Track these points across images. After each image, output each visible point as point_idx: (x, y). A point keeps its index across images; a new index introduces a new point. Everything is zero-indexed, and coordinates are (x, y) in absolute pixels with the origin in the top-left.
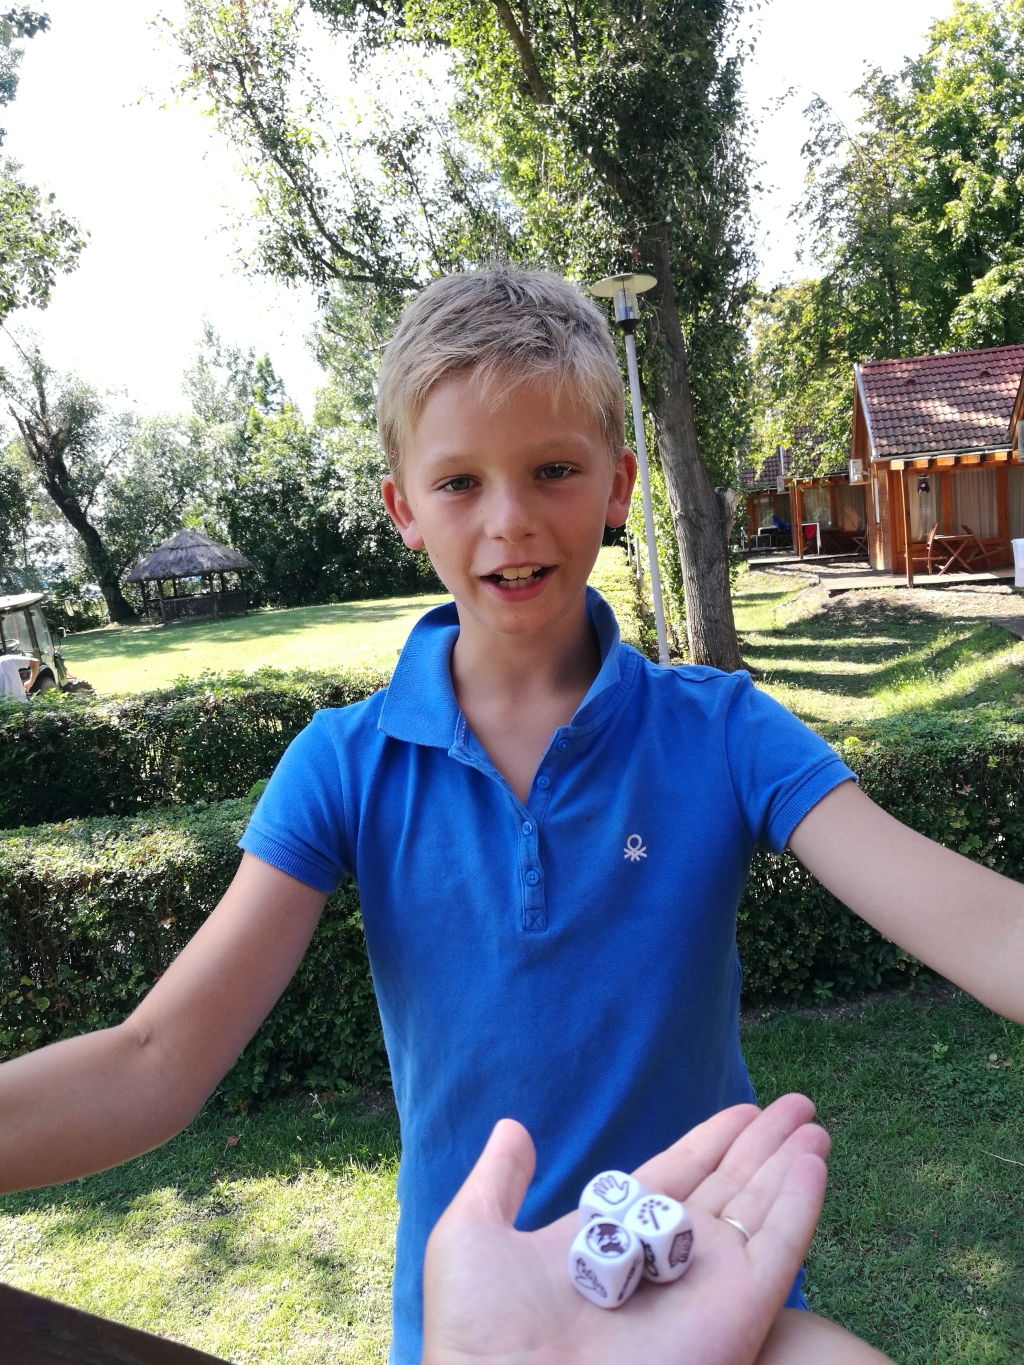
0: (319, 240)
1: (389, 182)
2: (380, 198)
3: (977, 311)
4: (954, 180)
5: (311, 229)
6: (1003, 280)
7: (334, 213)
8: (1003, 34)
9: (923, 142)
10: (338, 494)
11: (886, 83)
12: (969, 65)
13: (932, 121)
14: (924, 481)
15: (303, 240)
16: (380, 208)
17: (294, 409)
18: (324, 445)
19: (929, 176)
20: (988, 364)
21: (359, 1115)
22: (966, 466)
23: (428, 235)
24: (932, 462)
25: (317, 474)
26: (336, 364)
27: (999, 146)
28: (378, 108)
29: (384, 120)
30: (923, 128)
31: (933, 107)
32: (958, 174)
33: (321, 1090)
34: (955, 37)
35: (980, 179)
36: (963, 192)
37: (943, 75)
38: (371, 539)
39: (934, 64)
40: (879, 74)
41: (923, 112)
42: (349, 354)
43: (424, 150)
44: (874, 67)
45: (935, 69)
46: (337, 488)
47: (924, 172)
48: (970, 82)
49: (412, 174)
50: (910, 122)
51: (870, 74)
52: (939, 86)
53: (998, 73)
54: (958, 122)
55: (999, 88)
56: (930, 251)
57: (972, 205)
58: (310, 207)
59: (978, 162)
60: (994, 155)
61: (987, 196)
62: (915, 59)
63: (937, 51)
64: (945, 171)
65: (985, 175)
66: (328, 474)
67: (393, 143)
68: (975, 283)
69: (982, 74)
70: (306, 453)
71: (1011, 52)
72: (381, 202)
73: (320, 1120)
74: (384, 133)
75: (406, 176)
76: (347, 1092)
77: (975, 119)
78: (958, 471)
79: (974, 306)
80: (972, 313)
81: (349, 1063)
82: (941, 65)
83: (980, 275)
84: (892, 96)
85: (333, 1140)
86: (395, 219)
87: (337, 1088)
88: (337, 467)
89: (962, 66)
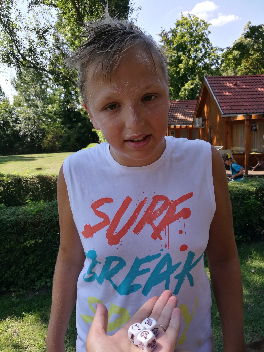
0: (18, 55)
1: (39, 41)
2: (37, 45)
3: (186, 91)
4: (181, 59)
5: (16, 51)
6: (192, 84)
7: (23, 48)
8: (192, 26)
9: (174, 49)
10: (19, 125)
11: (166, 34)
12: (185, 32)
13: (176, 44)
14: (172, 131)
15: (13, 54)
16: (36, 48)
17: (8, 101)
18: (16, 111)
19: (175, 57)
20: (188, 104)
21: (25, 298)
22: (183, 128)
23: (49, 57)
24: (175, 127)
25: (14, 119)
26: (20, 89)
27: (191, 52)
28: (37, 21)
29: (38, 24)
30: (174, 46)
31: (177, 41)
32: (182, 58)
33: (14, 292)
34: (182, 25)
35: (187, 60)
36: (183, 62)
37: (179, 34)
38: (28, 138)
39: (177, 31)
40: (164, 31)
41: (174, 42)
42: (24, 87)
43: (49, 34)
44: (164, 29)
45: (177, 32)
46: (19, 124)
47: (174, 56)
48: (185, 36)
49: (46, 40)
50: (171, 44)
51: (162, 31)
52: (178, 36)
53: (191, 35)
54: (182, 45)
55: (191, 39)
56: (175, 75)
57: (185, 66)
58: (16, 45)
59: (186, 56)
60: (190, 55)
61: (188, 64)
62: (173, 29)
63: (178, 28)
64: (179, 57)
65: (188, 59)
66: (17, 119)
67: (40, 31)
68: (185, 84)
69: (188, 35)
70: (10, 113)
71: (194, 31)
72: (37, 47)
73: (14, 300)
74: (38, 28)
75: (44, 40)
76: (22, 292)
77: (186, 46)
78: (180, 129)
79: (185, 90)
80: (184, 91)
81: (23, 284)
82: (178, 31)
83: (187, 82)
84: (167, 37)
85: (18, 306)
86: (40, 52)
87: (19, 291)
88: (20, 118)
89: (183, 32)
